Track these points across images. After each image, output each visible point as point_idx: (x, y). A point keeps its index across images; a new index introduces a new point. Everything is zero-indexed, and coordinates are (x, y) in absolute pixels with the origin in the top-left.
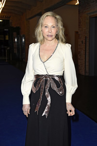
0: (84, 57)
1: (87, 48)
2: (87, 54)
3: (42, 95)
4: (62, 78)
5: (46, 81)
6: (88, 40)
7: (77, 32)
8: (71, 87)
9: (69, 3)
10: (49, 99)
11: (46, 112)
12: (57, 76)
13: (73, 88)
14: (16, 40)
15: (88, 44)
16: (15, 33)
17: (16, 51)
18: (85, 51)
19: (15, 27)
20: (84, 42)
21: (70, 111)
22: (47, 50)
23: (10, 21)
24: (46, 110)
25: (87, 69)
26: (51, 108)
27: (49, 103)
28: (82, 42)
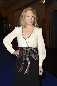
0: (49, 36)
1: (51, 30)
2: (51, 34)
3: (24, 60)
6: (51, 25)
7: (44, 20)
9: (39, 2)
11: (27, 71)
13: (43, 56)
14: (5, 25)
15: (51, 27)
16: (4, 21)
17: (5, 32)
18: (49, 32)
19: (4, 16)
20: (48, 27)
23: (1, 13)
24: (27, 70)
25: (51, 44)
28: (47, 26)
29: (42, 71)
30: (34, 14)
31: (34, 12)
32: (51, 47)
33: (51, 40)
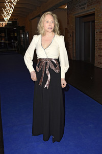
1: (74, 40)
2: (74, 44)
4: (58, 60)
5: (46, 63)
6: (74, 34)
8: (65, 67)
10: (49, 76)
12: (54, 59)
15: (74, 37)
16: (21, 31)
17: (22, 44)
19: (21, 26)
20: (72, 36)
21: (63, 84)
22: (46, 40)
23: (18, 22)
24: (47, 84)
25: (75, 55)
26: (50, 82)
27: (49, 79)
28: (70, 35)
29: (65, 83)
30: (54, 19)
31: (54, 17)
32: (75, 59)
33: (74, 51)
